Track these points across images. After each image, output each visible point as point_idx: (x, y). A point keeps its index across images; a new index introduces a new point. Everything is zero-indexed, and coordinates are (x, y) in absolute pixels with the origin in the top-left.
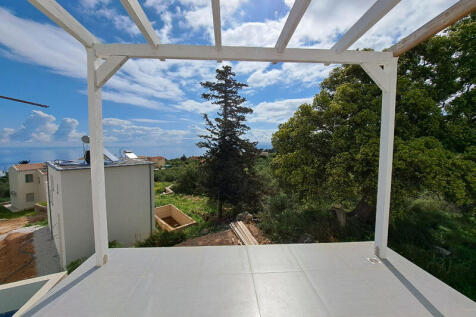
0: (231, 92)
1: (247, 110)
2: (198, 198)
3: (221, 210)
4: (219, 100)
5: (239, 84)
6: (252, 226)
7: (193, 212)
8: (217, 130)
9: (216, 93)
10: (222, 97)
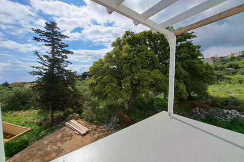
1: (69, 52)
3: (52, 116)
4: (47, 43)
5: (63, 36)
7: (26, 123)
8: (48, 63)
9: (45, 38)
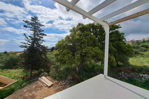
0: (38, 27)
1: (44, 35)
2: (17, 70)
3: (31, 73)
4: (31, 29)
5: (41, 25)
6: (48, 77)
8: (31, 41)
9: (31, 26)
10: (33, 28)
